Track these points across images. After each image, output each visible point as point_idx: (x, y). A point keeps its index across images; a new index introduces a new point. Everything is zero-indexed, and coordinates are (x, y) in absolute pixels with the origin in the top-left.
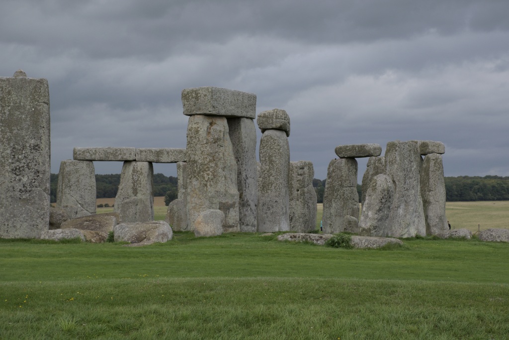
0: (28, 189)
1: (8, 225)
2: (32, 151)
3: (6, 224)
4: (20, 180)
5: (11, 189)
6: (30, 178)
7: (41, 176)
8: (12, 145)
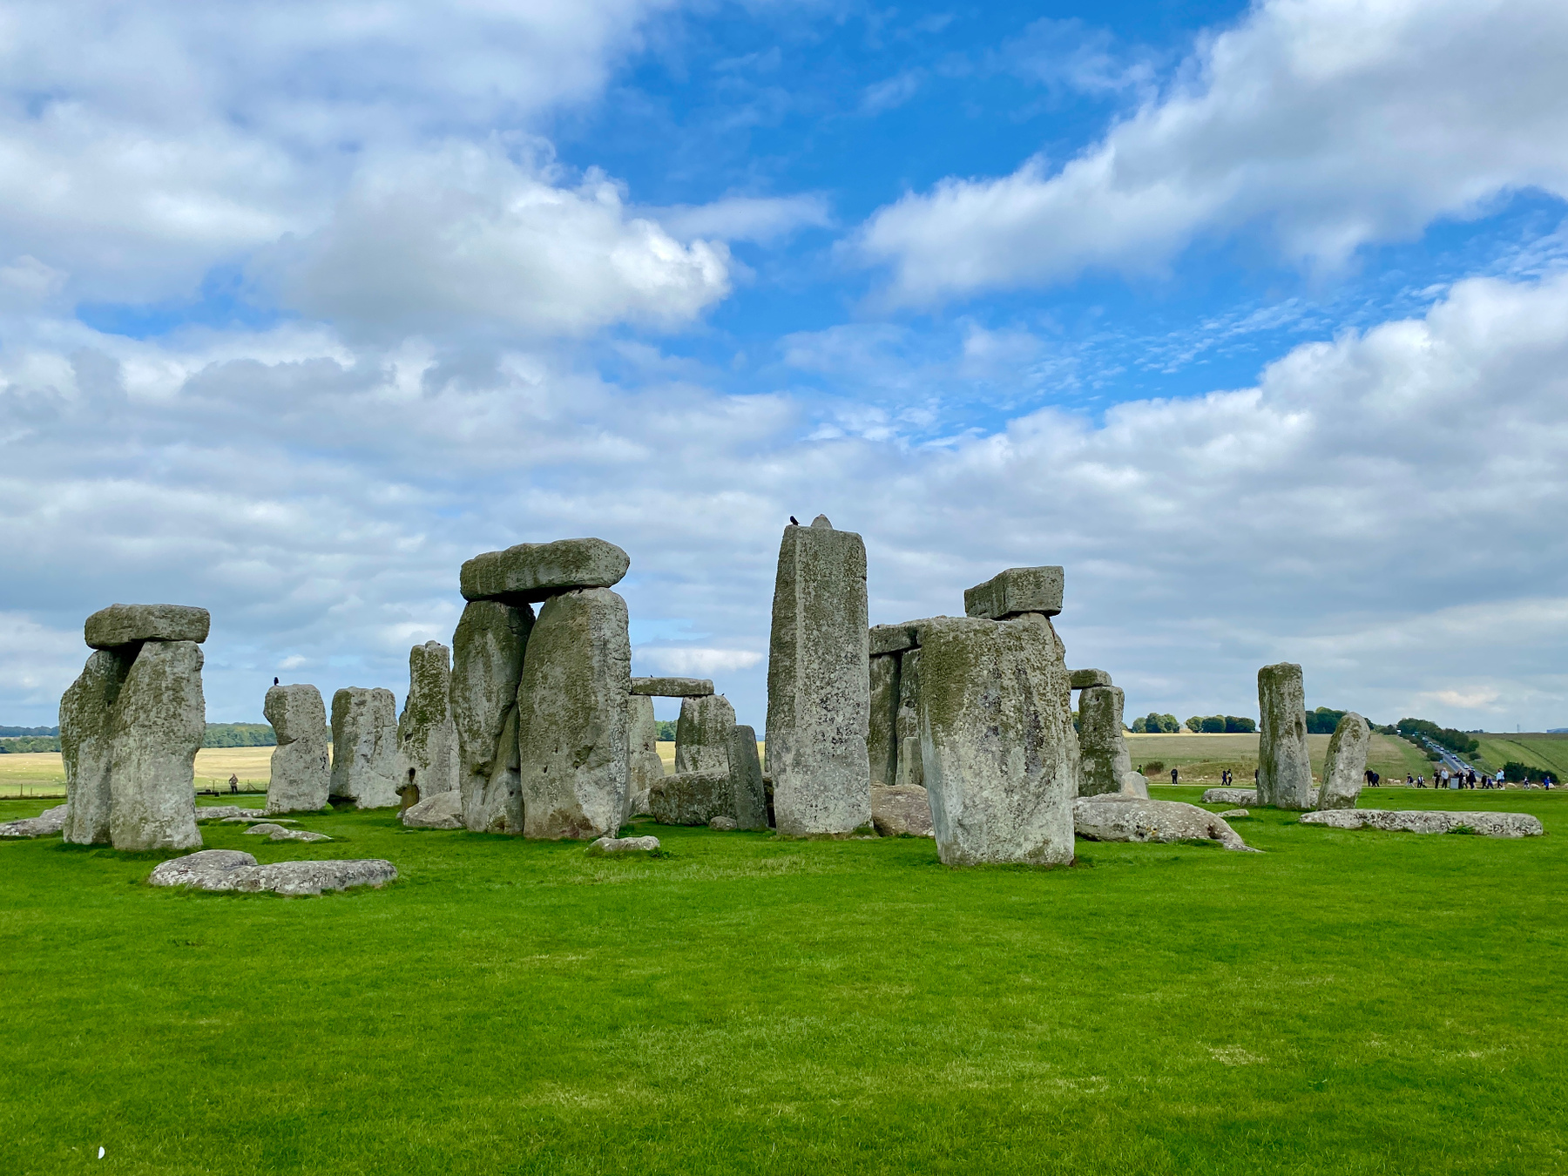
0: (844, 736)
1: (816, 806)
2: (849, 667)
3: (814, 805)
4: (832, 720)
5: (820, 737)
6: (847, 715)
7: (862, 713)
8: (820, 653)
